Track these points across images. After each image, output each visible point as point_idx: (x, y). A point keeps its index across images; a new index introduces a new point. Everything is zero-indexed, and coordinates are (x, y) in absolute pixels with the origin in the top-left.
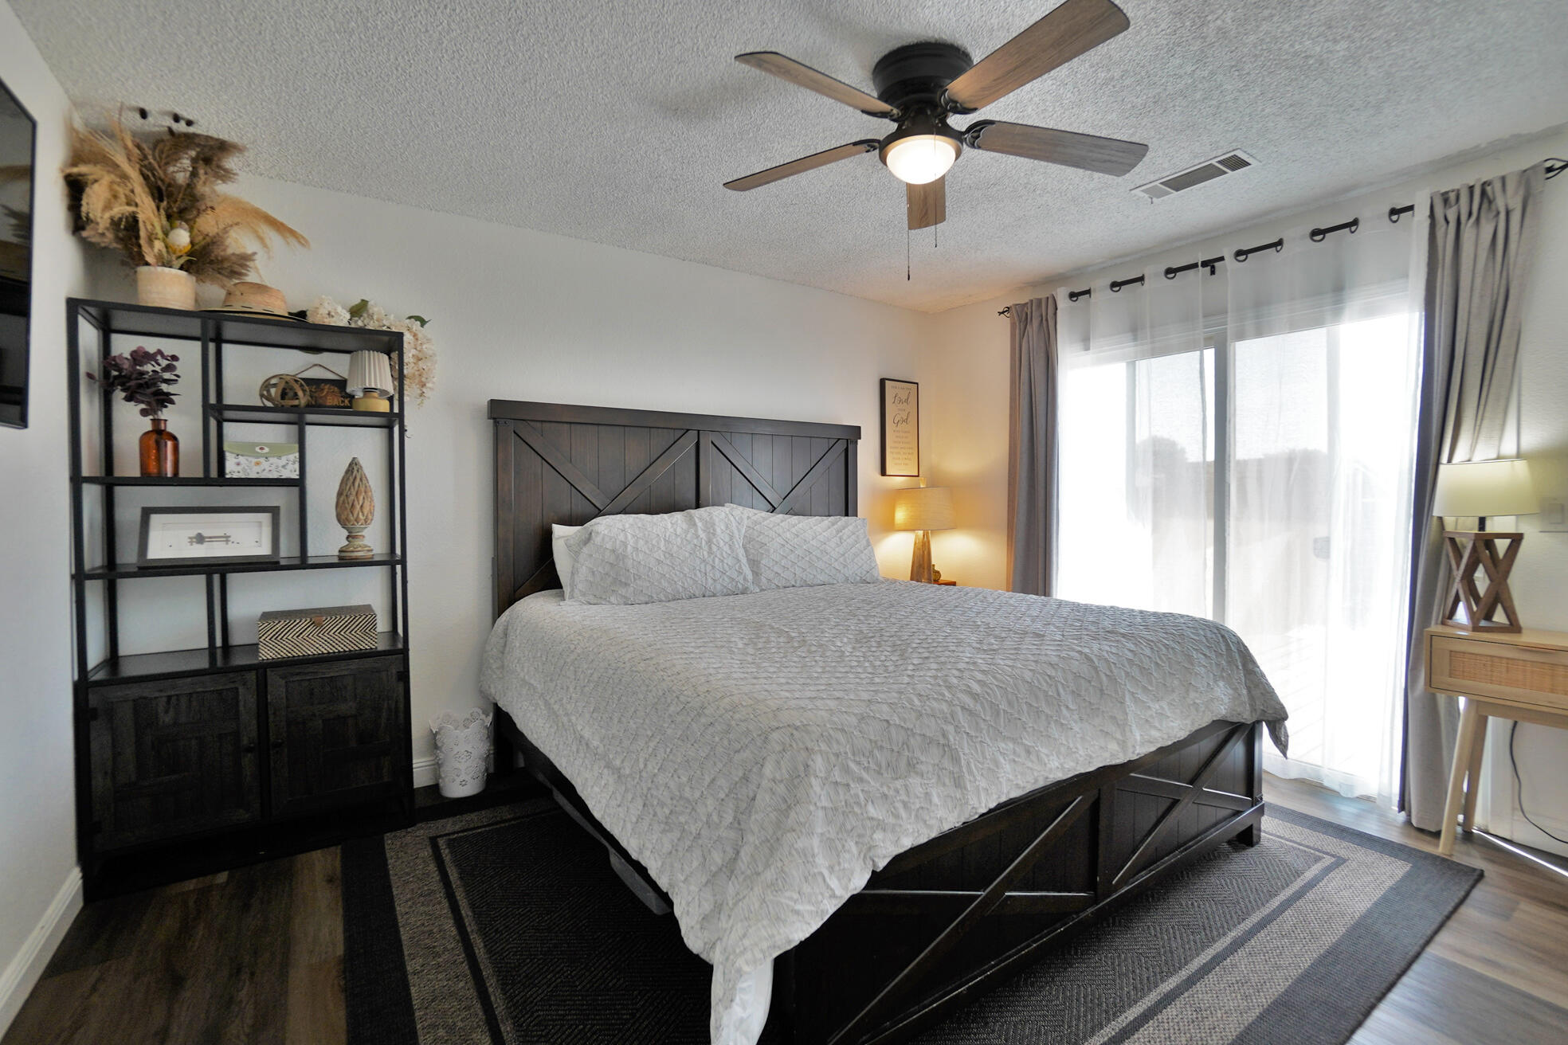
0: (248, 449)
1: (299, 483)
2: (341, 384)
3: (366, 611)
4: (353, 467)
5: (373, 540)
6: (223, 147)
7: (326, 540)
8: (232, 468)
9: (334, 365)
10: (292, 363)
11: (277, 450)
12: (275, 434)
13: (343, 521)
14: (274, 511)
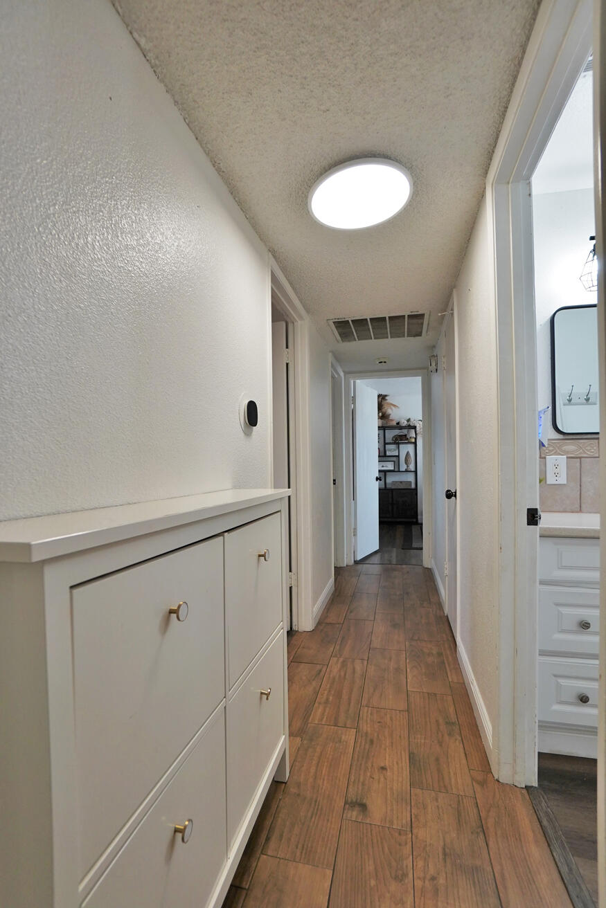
0: (390, 450)
1: (398, 456)
2: (406, 435)
3: (410, 482)
4: (408, 452)
5: (412, 467)
6: (386, 396)
7: (403, 467)
8: (388, 454)
9: (405, 432)
10: (397, 432)
11: (395, 450)
12: (393, 447)
13: (406, 463)
14: (394, 462)
